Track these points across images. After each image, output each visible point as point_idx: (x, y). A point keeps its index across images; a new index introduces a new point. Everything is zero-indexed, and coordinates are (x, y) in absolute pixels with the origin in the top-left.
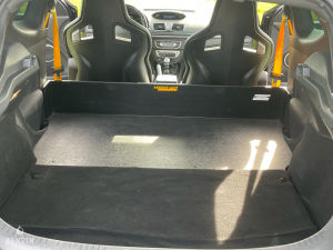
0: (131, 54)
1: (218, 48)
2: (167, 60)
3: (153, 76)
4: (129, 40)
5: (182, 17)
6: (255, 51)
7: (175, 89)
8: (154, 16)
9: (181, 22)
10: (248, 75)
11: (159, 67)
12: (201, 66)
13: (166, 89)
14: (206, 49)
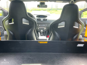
0: (29, 29)
1: (64, 26)
2: (42, 31)
3: (37, 36)
4: (28, 24)
5: (46, 17)
6: (78, 28)
7: (46, 43)
8: (37, 16)
9: (46, 18)
10: (75, 37)
11: (39, 33)
12: (57, 33)
13: (43, 43)
14: (59, 27)
